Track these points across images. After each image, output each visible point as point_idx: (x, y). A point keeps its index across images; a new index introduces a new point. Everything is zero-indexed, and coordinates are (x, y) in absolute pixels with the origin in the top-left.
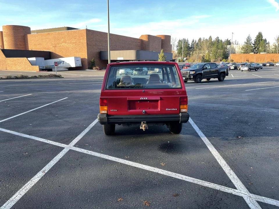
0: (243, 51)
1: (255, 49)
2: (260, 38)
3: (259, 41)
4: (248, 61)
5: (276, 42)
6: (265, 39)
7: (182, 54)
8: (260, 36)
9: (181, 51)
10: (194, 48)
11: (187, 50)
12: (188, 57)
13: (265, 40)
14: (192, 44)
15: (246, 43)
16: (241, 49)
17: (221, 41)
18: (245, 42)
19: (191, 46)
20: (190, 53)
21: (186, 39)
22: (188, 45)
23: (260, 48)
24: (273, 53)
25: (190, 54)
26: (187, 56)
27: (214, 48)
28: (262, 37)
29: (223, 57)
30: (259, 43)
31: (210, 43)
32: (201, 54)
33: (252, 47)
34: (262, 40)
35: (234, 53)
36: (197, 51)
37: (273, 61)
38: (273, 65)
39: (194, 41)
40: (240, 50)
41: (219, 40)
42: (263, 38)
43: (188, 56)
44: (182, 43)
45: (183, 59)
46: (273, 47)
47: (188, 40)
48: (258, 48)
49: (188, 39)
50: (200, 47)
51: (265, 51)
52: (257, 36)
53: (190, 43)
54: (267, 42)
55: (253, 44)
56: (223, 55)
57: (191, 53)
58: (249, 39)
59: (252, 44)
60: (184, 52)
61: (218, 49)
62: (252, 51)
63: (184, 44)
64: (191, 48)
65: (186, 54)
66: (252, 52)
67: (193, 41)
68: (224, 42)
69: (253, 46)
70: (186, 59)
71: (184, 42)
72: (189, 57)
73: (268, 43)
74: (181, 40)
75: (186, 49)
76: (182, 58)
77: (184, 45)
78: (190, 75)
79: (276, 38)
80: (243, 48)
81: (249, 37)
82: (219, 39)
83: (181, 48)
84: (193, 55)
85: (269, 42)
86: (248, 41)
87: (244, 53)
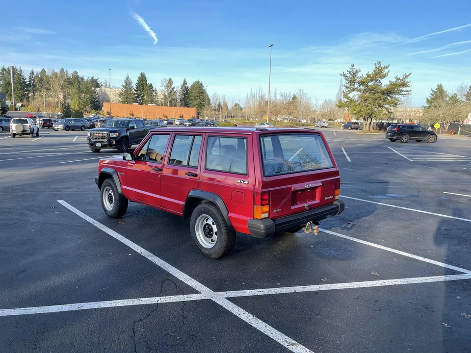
0: (121, 100)
1: (138, 97)
2: (144, 82)
3: (143, 86)
4: (133, 116)
5: (165, 90)
6: (151, 84)
7: (11, 95)
8: (142, 79)
9: (9, 89)
10: (34, 86)
11: (21, 89)
12: (25, 103)
13: (151, 86)
14: (30, 78)
15: (125, 87)
16: (117, 95)
17: (82, 79)
18: (123, 86)
19: (30, 81)
20: (28, 94)
21: (18, 68)
22: (23, 79)
23: (145, 97)
24: (162, 105)
25: (28, 98)
26: (22, 101)
27: (74, 90)
28: (147, 81)
29: (92, 107)
30: (143, 89)
31: (65, 81)
32: (50, 99)
33: (134, 94)
34: (146, 85)
35: (108, 101)
36: (44, 93)
37: (166, 117)
38: (172, 124)
39: (35, 74)
40: (117, 98)
41: (78, 77)
42: (148, 83)
43: (25, 100)
44: (10, 74)
45: (15, 105)
46: (163, 97)
47: (21, 70)
48: (142, 97)
49: (20, 68)
50: (47, 85)
51: (152, 102)
52: (139, 78)
53: (26, 75)
54: (154, 89)
55: (135, 90)
56: (91, 103)
57: (30, 95)
58: (128, 82)
59: (133, 90)
60: (16, 91)
61: (82, 92)
62: (136, 101)
63: (14, 77)
64: (29, 85)
65: (20, 96)
66: (134, 102)
67: (32, 73)
68: (87, 82)
69: (135, 92)
70: (22, 106)
71: (14, 74)
72: (28, 101)
73: (156, 91)
74: (6, 68)
75: (19, 87)
76: (12, 103)
77: (14, 79)
78: (110, 140)
79: (165, 84)
80: (121, 95)
81: (127, 79)
82: (78, 74)
83: (9, 84)
84: (34, 98)
85: (155, 89)
86: (126, 84)
87: (123, 102)
